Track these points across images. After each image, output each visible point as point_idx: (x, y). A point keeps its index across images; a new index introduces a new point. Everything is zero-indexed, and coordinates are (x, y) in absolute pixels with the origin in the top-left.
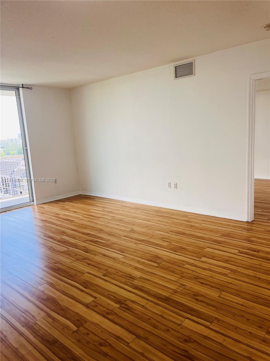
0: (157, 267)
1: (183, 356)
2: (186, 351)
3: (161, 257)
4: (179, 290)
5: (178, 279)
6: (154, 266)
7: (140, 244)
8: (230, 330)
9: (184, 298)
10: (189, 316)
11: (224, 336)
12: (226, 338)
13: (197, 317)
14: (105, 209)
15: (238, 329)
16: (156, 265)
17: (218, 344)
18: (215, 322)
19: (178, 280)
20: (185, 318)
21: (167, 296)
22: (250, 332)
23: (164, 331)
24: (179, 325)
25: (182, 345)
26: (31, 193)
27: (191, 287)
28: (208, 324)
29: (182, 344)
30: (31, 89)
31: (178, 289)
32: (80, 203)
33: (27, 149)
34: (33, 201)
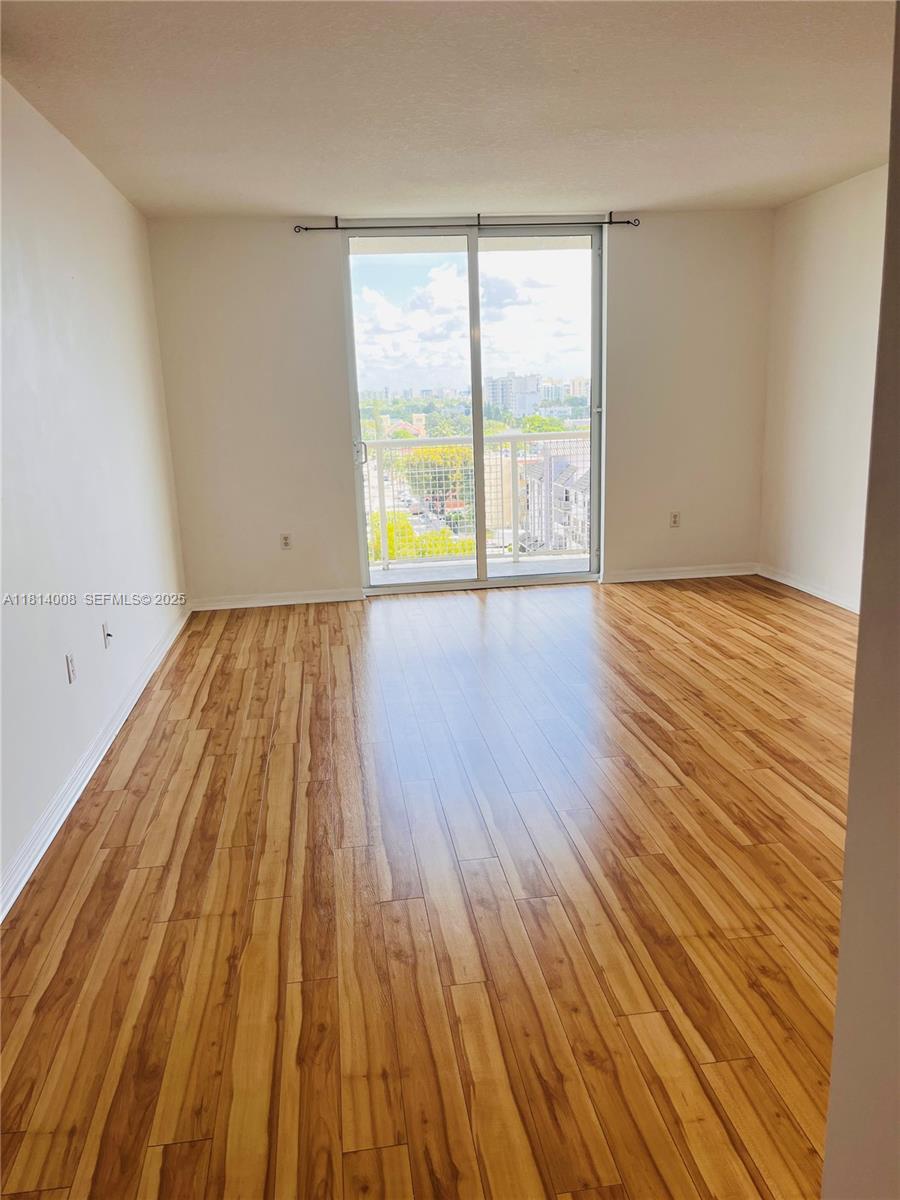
0: (742, 848)
1: (541, 1084)
2: (561, 1078)
3: (790, 828)
4: (731, 936)
5: (767, 904)
6: (734, 842)
7: (771, 768)
8: (755, 1109)
9: (723, 963)
10: (676, 1011)
11: (713, 1111)
12: (713, 1120)
13: (693, 1023)
14: (781, 636)
15: (784, 1121)
16: (745, 840)
17: (668, 1116)
18: (733, 1066)
19: (764, 909)
20: (656, 1008)
21: (677, 931)
22: (813, 1151)
23: (565, 1004)
24: (620, 1014)
25: (568, 1061)
26: (595, 547)
27: (783, 946)
28: (704, 1054)
29: (572, 1059)
30: (636, 223)
31: (733, 930)
32: (725, 601)
33: (600, 413)
34: (599, 572)
